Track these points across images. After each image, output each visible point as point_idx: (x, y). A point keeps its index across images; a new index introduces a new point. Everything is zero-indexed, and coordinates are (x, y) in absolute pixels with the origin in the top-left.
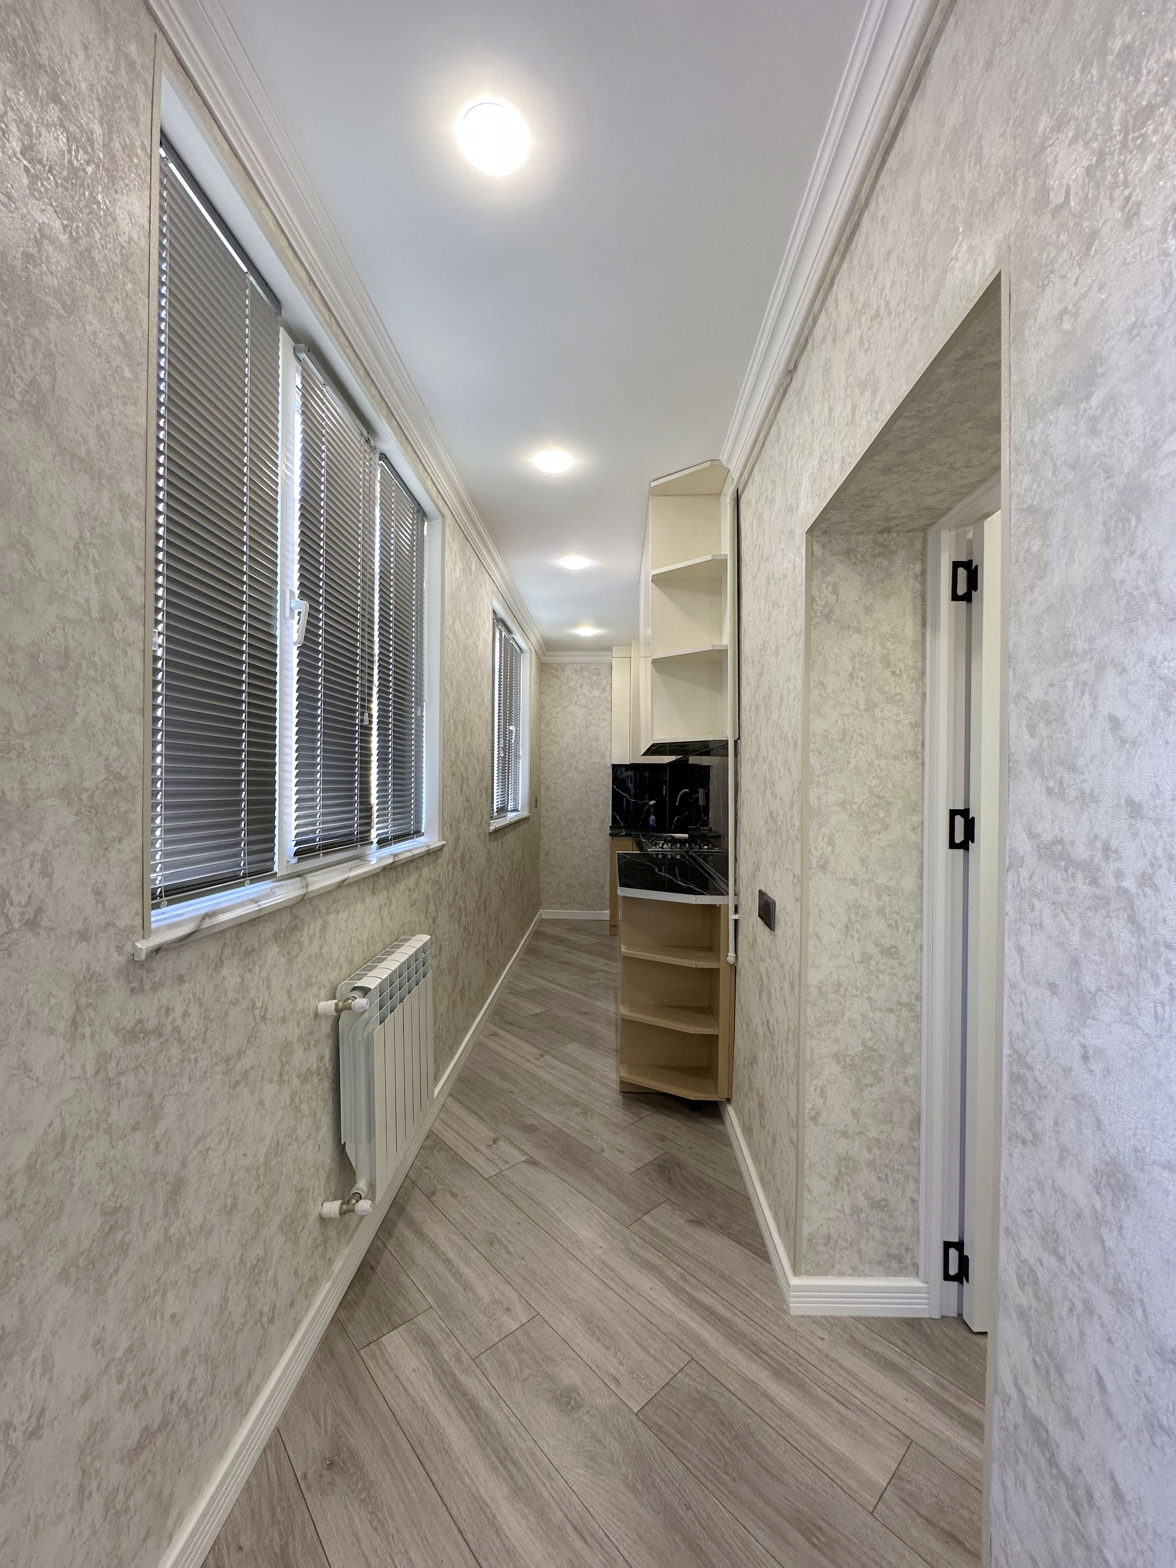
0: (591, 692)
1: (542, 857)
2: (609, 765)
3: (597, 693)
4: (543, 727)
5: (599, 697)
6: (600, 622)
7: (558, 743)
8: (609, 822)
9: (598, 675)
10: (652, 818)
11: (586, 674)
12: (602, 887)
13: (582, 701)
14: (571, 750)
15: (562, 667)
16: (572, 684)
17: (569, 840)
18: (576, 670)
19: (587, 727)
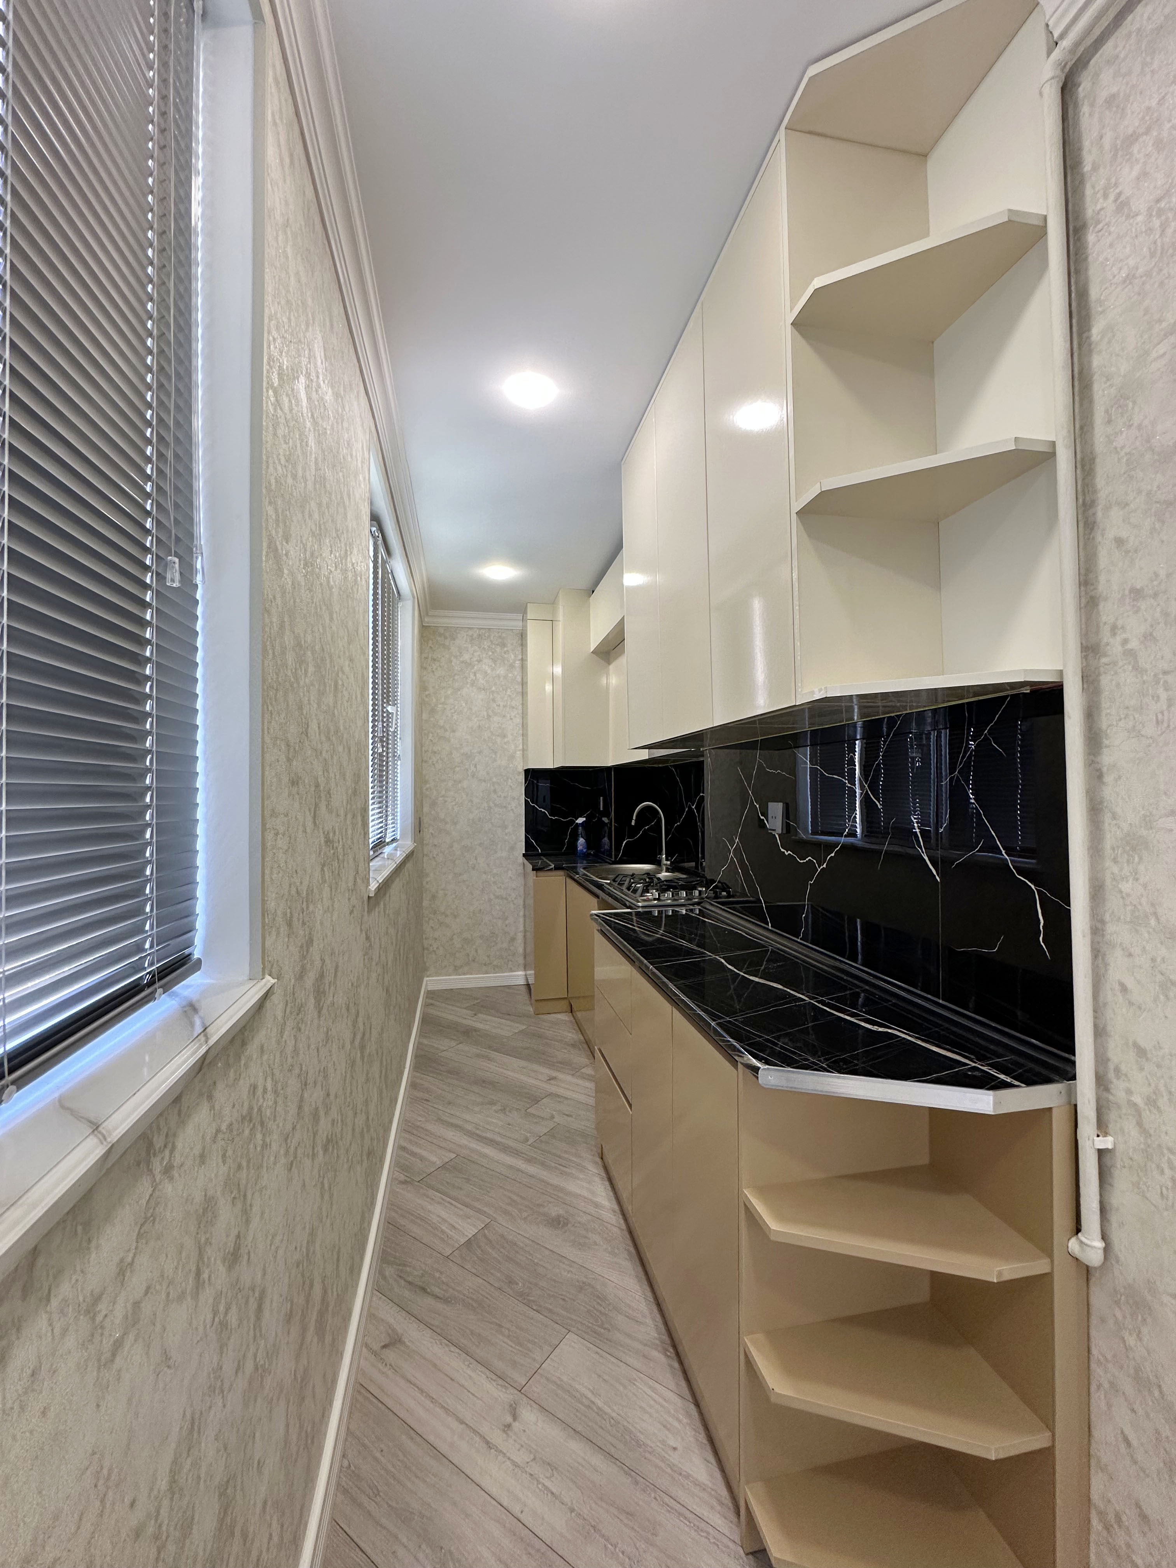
0: (493, 669)
1: (426, 903)
2: (521, 769)
3: (501, 671)
4: (425, 716)
5: (505, 677)
6: (518, 556)
7: (448, 740)
8: (521, 848)
9: (503, 645)
10: (581, 841)
11: (486, 644)
12: (513, 939)
13: (481, 682)
14: (466, 749)
15: (451, 633)
16: (466, 657)
17: (465, 877)
18: (472, 639)
19: (489, 716)
